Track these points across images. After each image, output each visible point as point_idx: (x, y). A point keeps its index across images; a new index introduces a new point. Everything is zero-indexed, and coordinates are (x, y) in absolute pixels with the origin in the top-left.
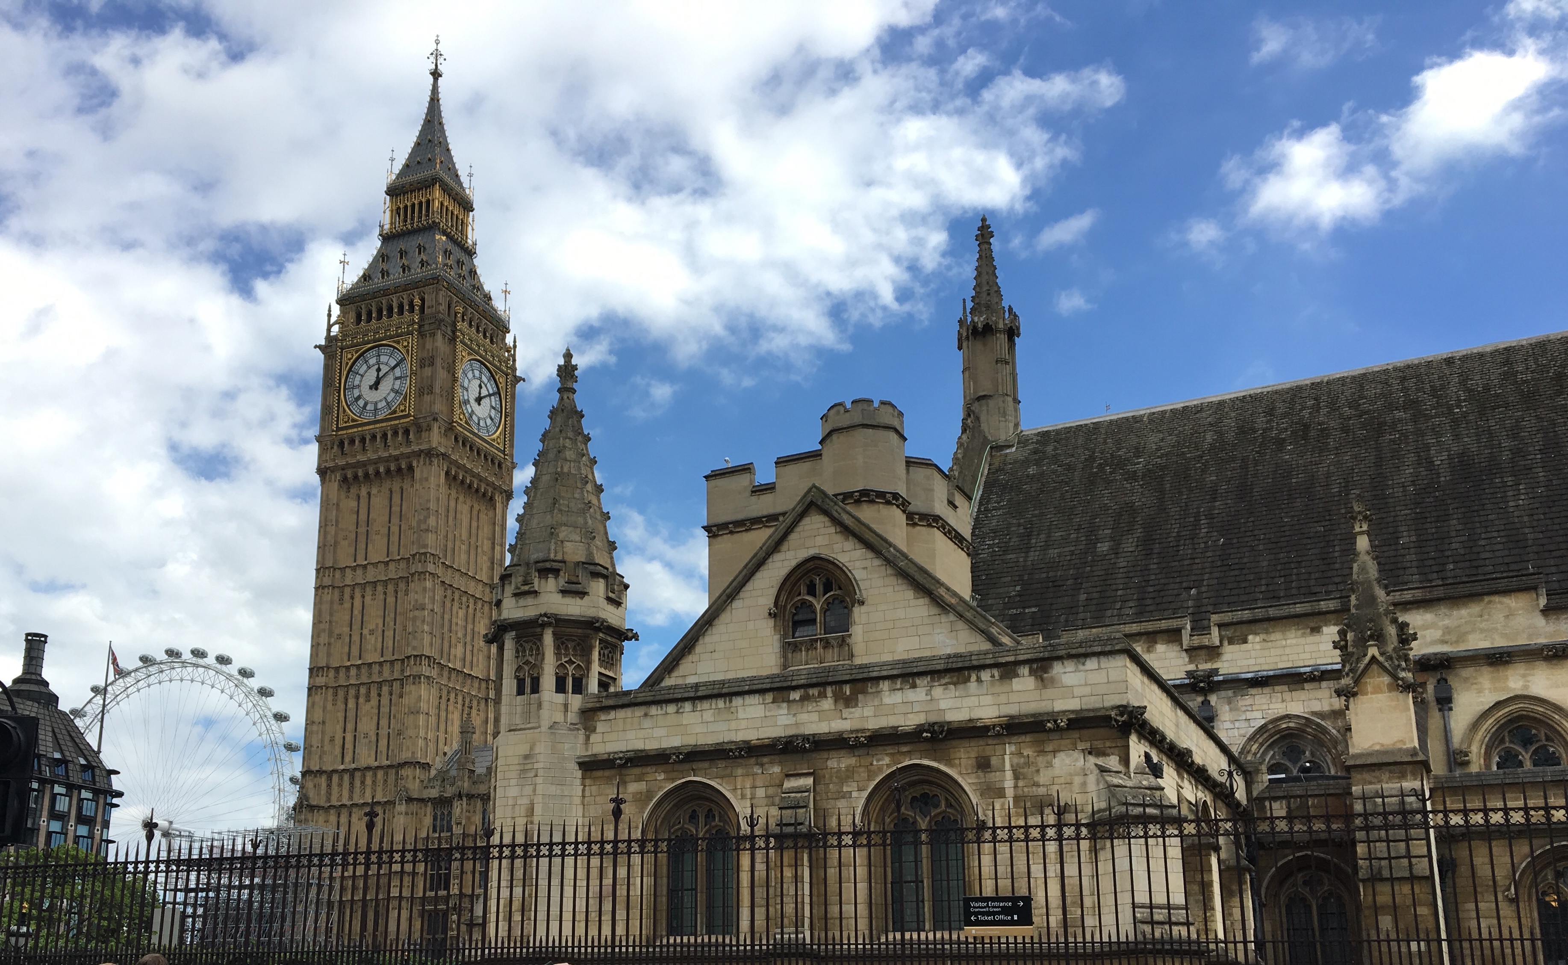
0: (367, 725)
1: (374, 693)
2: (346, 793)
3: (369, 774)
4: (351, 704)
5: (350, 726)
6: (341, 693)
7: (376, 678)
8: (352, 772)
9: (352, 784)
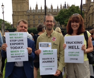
0: (19, 7)
1: (19, 4)
2: (18, 14)
3: (20, 12)
4: (17, 5)
5: (17, 7)
6: (16, 3)
7: (19, 2)
8: (18, 12)
9: (18, 13)
